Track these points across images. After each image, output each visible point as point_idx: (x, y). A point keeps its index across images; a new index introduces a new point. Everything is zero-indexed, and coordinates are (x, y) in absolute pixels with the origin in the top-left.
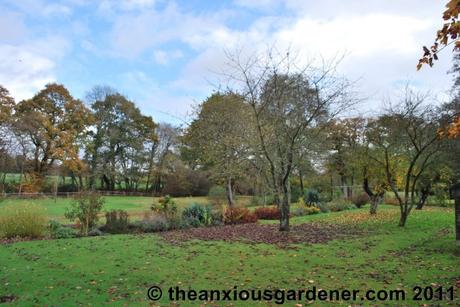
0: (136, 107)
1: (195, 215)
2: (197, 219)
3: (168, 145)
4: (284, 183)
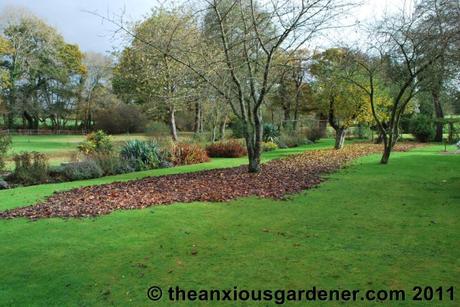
0: (58, 33)
1: (136, 155)
2: (139, 159)
3: (98, 77)
4: (255, 112)
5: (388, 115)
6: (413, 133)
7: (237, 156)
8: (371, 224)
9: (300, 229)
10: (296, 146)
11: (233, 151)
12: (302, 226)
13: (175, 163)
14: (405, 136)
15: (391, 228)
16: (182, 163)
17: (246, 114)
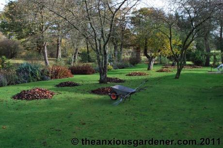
1: (28, 72)
2: (30, 75)
4: (104, 47)
5: (179, 50)
6: (192, 61)
7: (89, 74)
8: (173, 109)
9: (137, 112)
10: (123, 68)
11: (86, 71)
12: (138, 110)
13: (52, 78)
14: (188, 63)
15: (184, 110)
16: (56, 78)
17: (98, 48)
